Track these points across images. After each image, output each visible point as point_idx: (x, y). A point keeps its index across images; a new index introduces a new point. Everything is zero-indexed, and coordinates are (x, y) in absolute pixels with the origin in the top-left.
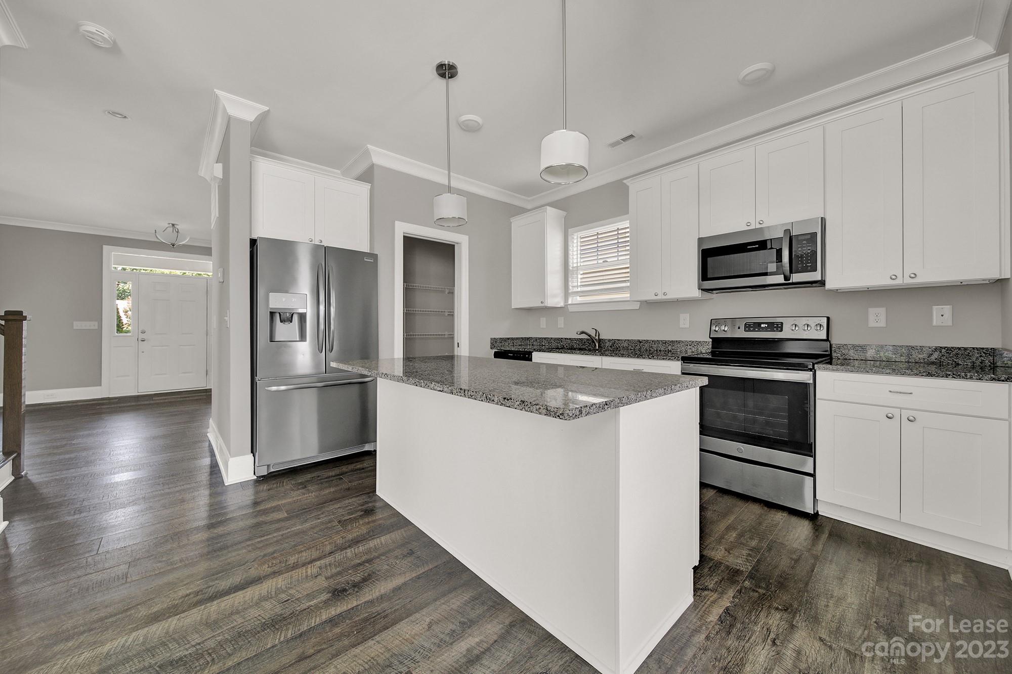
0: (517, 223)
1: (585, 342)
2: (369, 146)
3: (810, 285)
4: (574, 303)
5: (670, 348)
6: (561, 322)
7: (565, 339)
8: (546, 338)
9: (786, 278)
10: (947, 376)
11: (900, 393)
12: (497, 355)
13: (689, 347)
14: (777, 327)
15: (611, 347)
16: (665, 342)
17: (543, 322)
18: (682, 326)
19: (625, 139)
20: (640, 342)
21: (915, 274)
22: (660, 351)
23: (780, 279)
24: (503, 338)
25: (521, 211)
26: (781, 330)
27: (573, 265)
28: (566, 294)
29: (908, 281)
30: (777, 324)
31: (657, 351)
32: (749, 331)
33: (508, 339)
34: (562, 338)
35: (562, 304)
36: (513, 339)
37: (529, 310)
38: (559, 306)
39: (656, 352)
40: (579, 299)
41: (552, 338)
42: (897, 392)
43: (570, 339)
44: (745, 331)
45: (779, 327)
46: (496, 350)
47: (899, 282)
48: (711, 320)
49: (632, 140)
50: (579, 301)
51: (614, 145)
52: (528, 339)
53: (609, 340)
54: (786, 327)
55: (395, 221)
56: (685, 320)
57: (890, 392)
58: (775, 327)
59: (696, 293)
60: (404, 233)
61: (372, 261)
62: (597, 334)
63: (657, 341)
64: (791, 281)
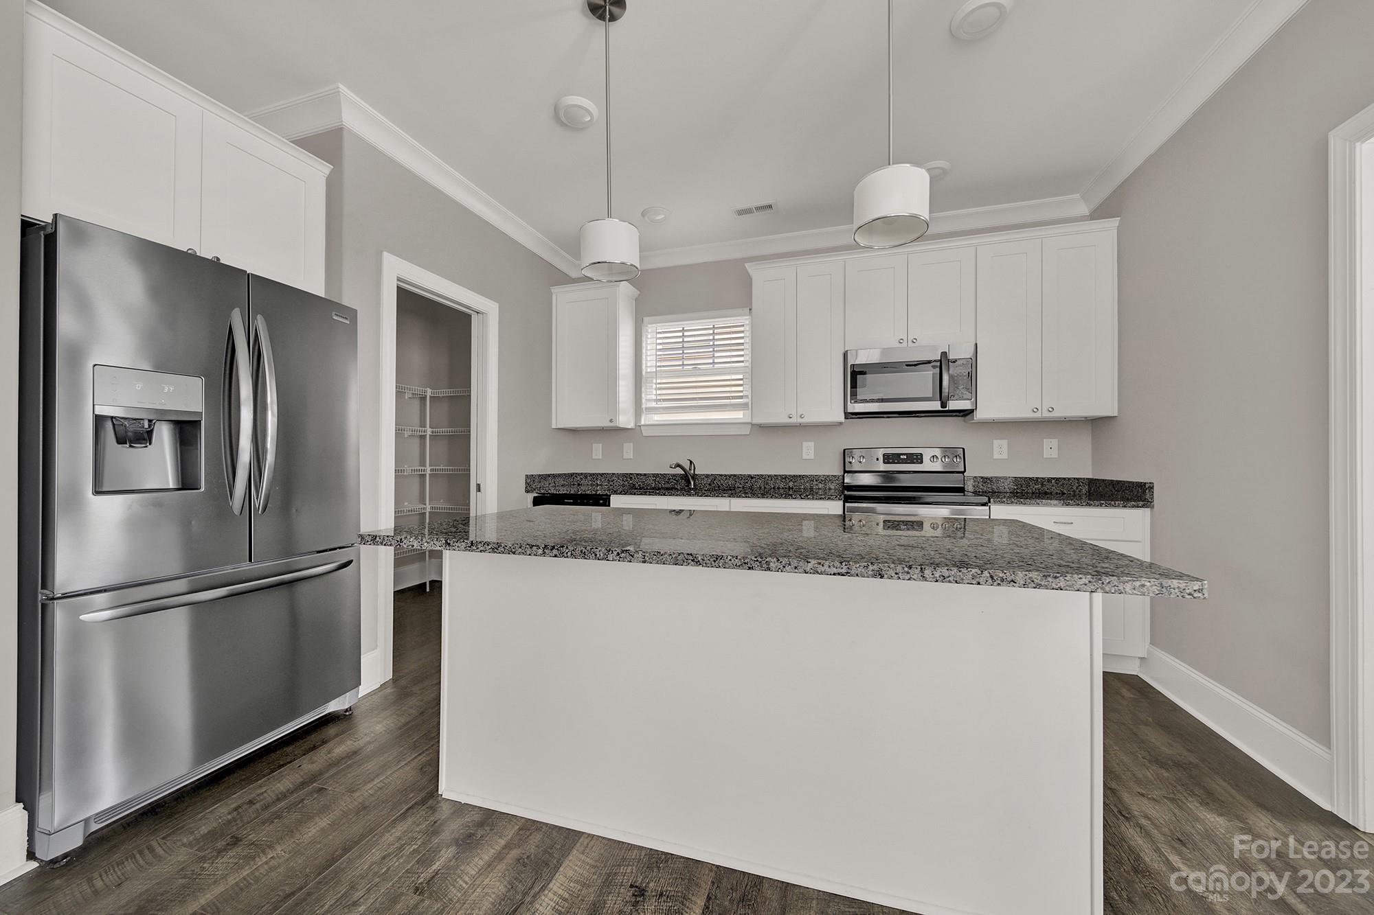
0: (562, 298)
1: (669, 479)
2: (342, 88)
3: (958, 414)
4: (647, 423)
5: (791, 484)
6: (628, 451)
7: (638, 474)
8: (603, 474)
9: (943, 405)
10: (1101, 505)
11: (1065, 523)
12: (537, 502)
13: (815, 483)
14: (917, 459)
15: (710, 484)
16: (785, 477)
17: (598, 450)
18: (805, 457)
19: (759, 208)
20: (752, 478)
21: (1052, 408)
22: (779, 488)
23: (936, 406)
24: (542, 475)
25: (567, 280)
26: (922, 462)
27: (646, 370)
28: (638, 409)
29: (1046, 414)
30: (917, 455)
31: (774, 488)
32: (889, 463)
33: (549, 475)
34: (631, 474)
35: (631, 425)
36: (554, 476)
37: (574, 431)
38: (629, 427)
39: (773, 490)
40: (657, 418)
41: (613, 474)
42: (1062, 523)
43: (645, 475)
44: (884, 462)
45: (918, 459)
46: (536, 495)
47: (1038, 415)
48: (844, 450)
49: (770, 211)
50: (657, 421)
51: (741, 212)
52: (572, 475)
53: (707, 476)
54: (926, 459)
55: (382, 252)
56: (808, 449)
57: (1054, 522)
58: (915, 459)
59: (841, 418)
60: (399, 279)
61: (348, 322)
62: (693, 468)
63: (775, 475)
64: (947, 409)
